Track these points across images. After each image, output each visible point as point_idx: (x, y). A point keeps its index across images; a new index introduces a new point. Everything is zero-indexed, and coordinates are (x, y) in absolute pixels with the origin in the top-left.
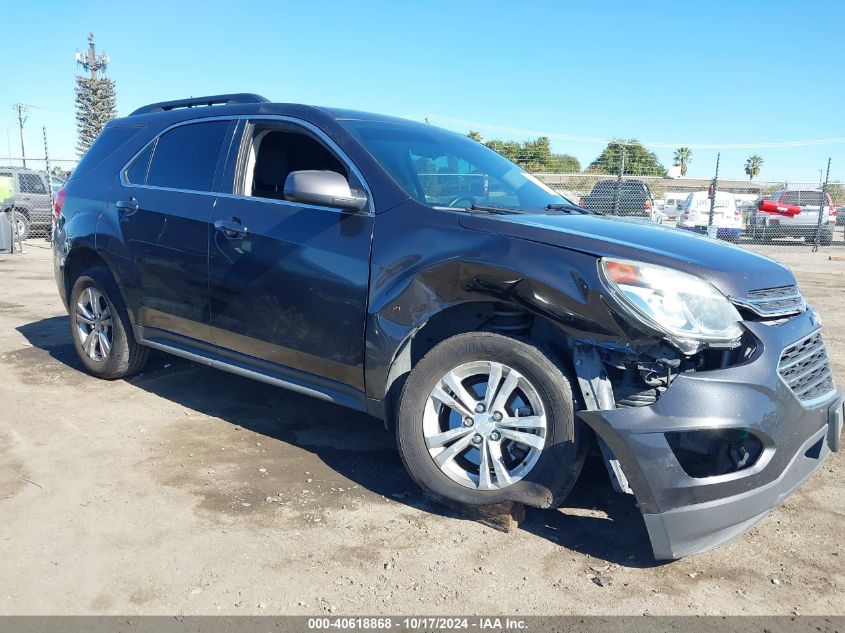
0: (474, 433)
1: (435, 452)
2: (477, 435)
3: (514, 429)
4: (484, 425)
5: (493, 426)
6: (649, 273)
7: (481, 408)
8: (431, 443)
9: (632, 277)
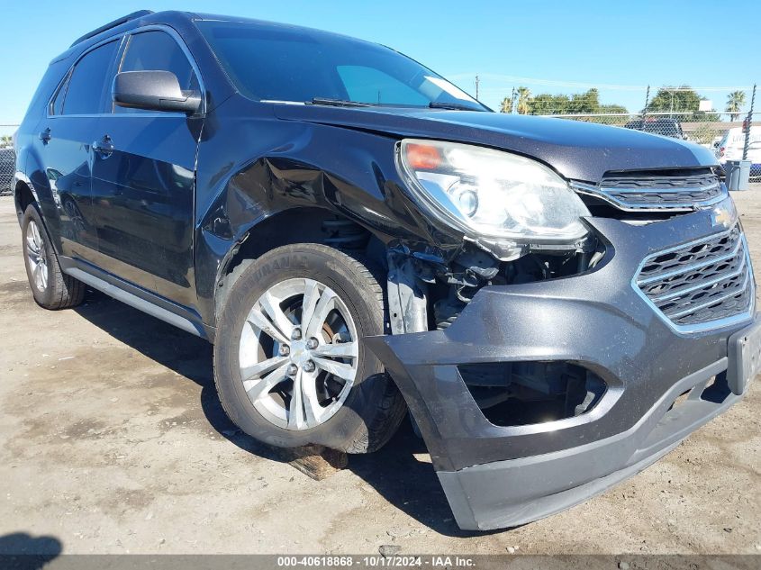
0: (290, 363)
1: (249, 385)
2: (293, 365)
3: (329, 358)
4: (300, 354)
5: (307, 354)
6: (459, 155)
7: (297, 334)
8: (245, 375)
9: (437, 162)
